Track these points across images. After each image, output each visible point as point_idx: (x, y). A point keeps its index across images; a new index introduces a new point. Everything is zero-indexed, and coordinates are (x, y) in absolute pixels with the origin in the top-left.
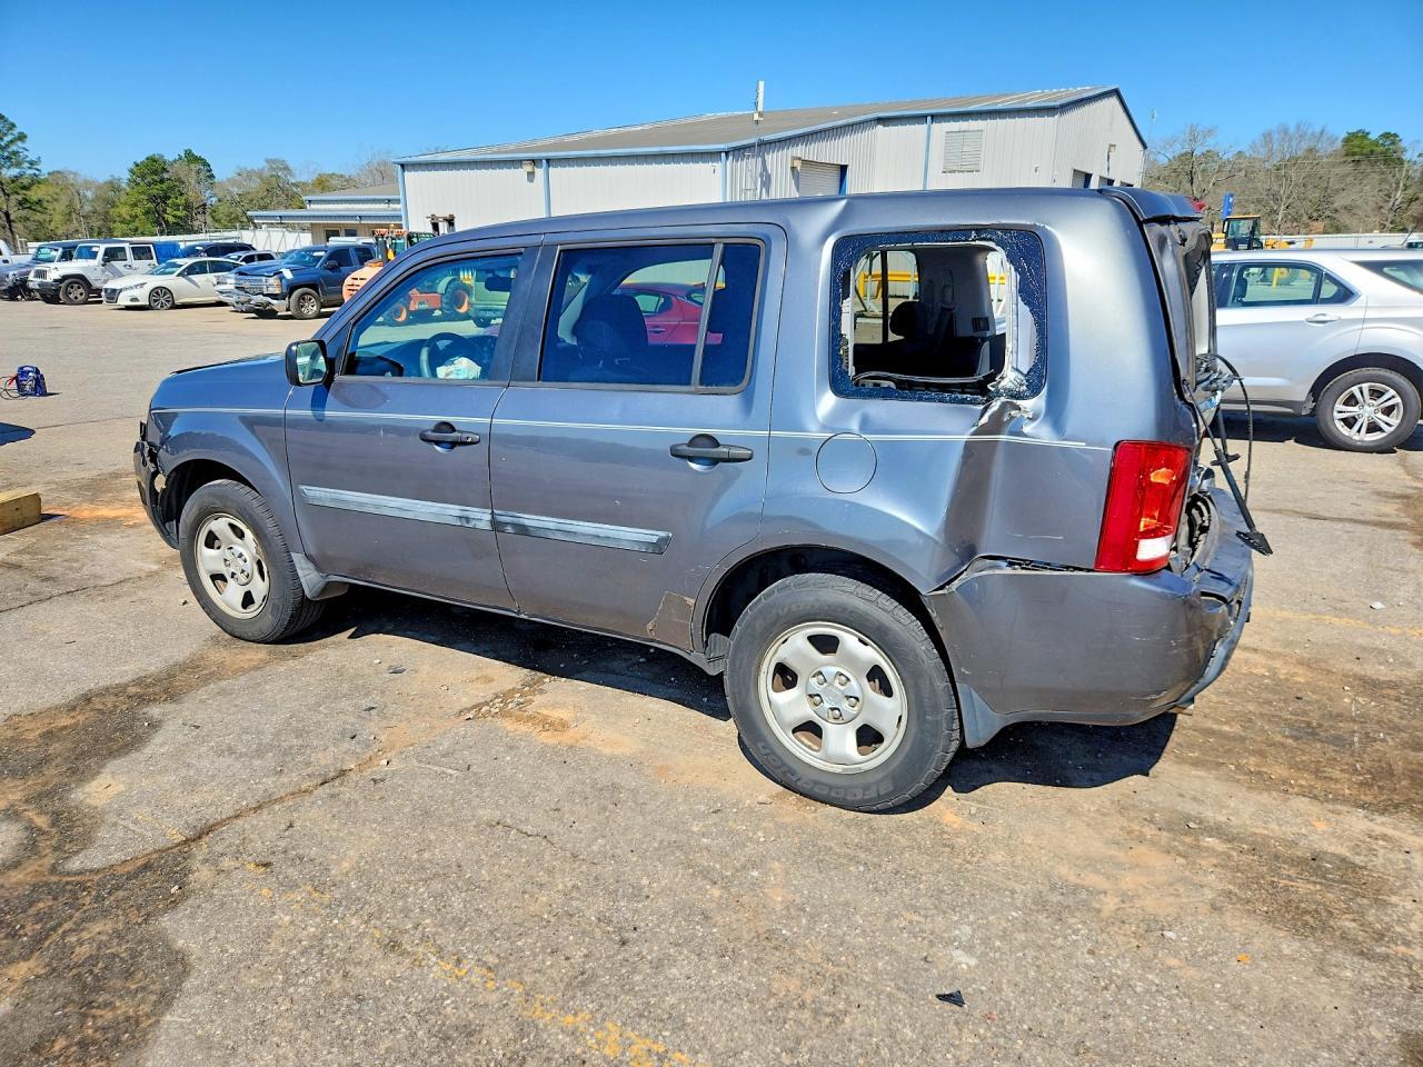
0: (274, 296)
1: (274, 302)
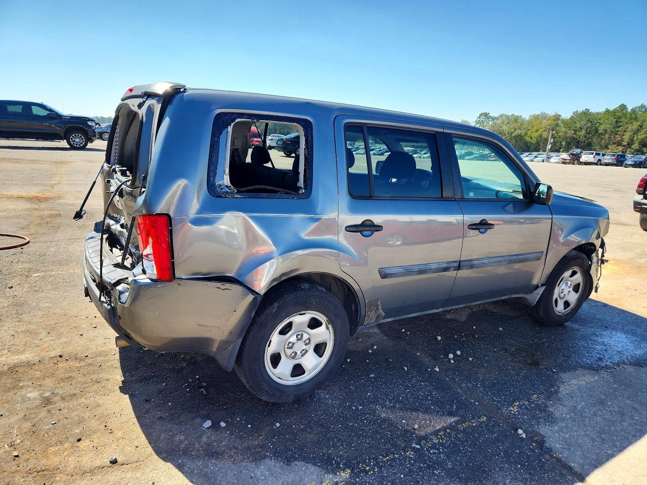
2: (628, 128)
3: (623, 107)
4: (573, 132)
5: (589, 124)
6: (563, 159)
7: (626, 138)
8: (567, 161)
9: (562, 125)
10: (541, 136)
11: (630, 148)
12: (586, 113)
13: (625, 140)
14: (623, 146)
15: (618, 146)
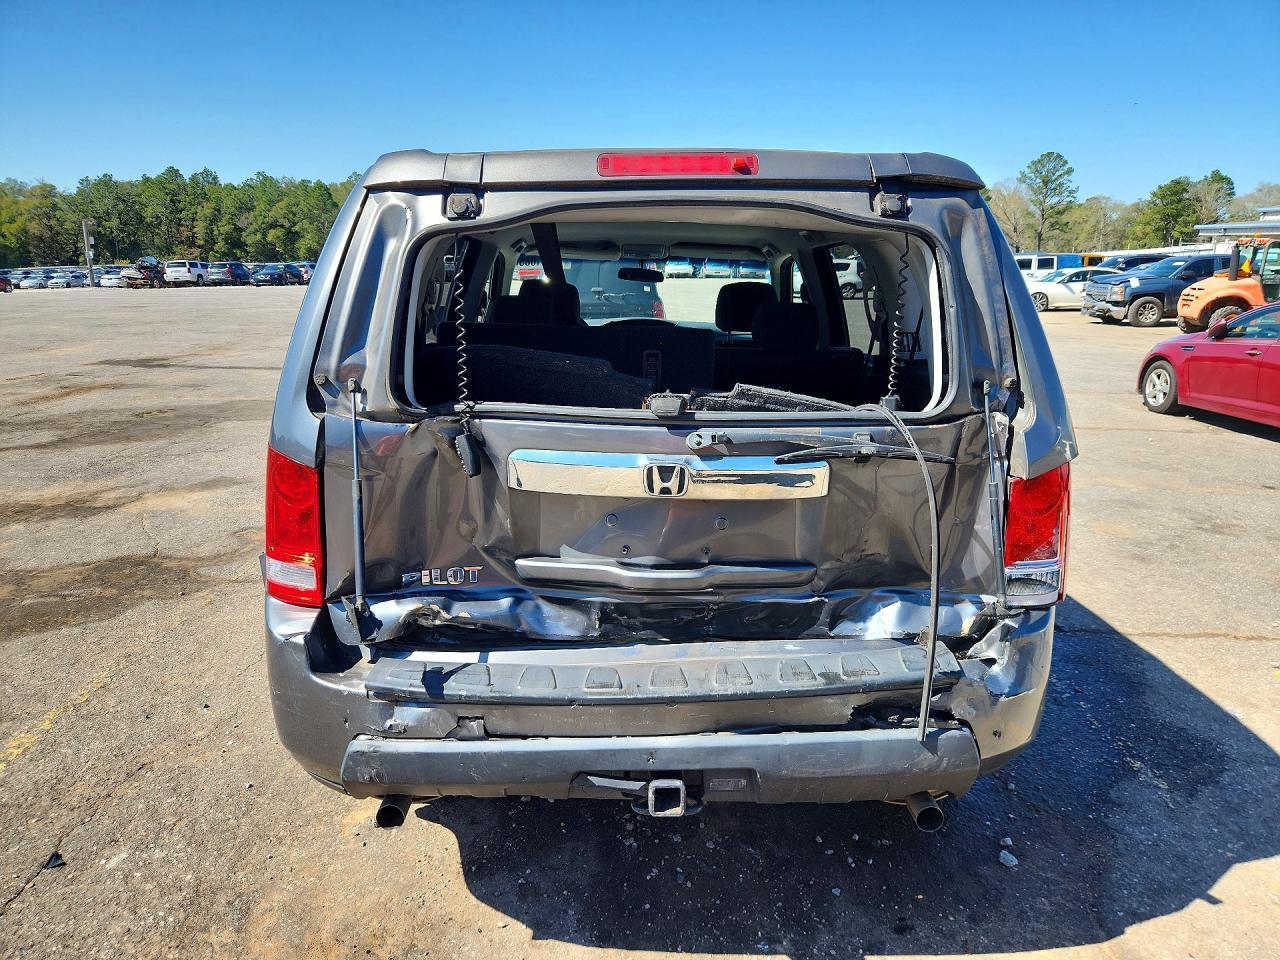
0: (1116, 304)
1: (1115, 308)
2: (196, 213)
3: (173, 173)
4: (94, 221)
5: (121, 206)
6: (129, 278)
7: (200, 229)
8: (138, 282)
9: (65, 207)
10: (25, 231)
11: (212, 250)
12: (106, 182)
13: (200, 236)
14: (199, 247)
15: (189, 247)
